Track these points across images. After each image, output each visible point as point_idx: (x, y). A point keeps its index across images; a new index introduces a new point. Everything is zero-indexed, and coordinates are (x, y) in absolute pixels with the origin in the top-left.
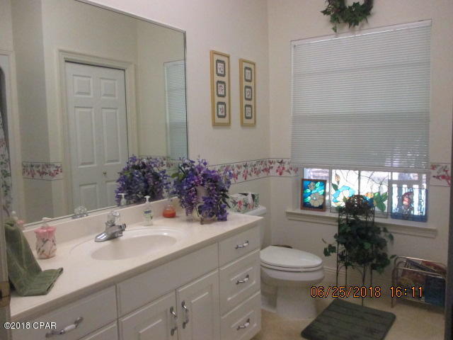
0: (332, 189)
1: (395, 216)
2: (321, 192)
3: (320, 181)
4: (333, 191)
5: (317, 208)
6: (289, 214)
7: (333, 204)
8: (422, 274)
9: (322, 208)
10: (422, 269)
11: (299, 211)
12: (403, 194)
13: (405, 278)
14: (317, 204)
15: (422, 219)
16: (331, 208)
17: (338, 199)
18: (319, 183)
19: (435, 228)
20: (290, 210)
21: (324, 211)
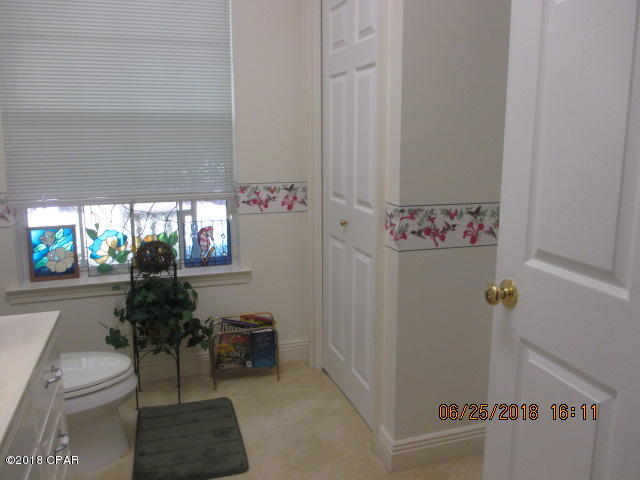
0: (87, 238)
1: (191, 263)
2: (68, 246)
3: (64, 227)
4: (89, 241)
5: (62, 273)
6: (10, 294)
7: (93, 263)
8: (241, 334)
9: (72, 272)
10: (243, 326)
11: (29, 286)
12: (199, 229)
13: (224, 344)
14: (62, 268)
15: (226, 260)
16: (89, 269)
17: (99, 253)
18: (61, 230)
19: (248, 269)
20: (14, 288)
21: (77, 276)
